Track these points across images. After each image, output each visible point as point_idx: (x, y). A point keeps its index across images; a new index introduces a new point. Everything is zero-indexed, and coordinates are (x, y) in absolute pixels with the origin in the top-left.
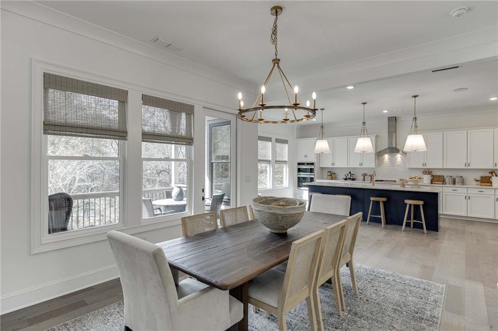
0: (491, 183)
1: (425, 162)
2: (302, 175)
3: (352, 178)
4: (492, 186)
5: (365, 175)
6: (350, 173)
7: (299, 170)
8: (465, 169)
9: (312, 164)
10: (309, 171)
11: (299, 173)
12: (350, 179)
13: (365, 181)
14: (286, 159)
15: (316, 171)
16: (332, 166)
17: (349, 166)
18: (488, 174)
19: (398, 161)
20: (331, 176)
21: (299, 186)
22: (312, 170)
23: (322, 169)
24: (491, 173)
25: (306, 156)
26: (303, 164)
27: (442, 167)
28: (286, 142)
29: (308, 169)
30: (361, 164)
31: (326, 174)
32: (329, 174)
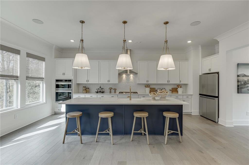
0: (178, 91)
1: (148, 80)
2: (61, 90)
3: (102, 91)
4: (178, 93)
5: (111, 89)
6: (100, 87)
7: (57, 86)
8: (167, 84)
9: (70, 81)
10: (67, 87)
11: (57, 89)
12: (100, 92)
13: (111, 93)
14: (43, 76)
15: (73, 87)
16: (87, 83)
17: (100, 83)
18: (176, 87)
19: (131, 79)
20: (86, 90)
21: (57, 100)
22: (69, 86)
23: (78, 84)
24: (178, 86)
25: (64, 74)
26: (61, 81)
27: (156, 83)
28: (43, 59)
29: (66, 85)
30: (109, 81)
31: (81, 88)
32: (84, 88)
